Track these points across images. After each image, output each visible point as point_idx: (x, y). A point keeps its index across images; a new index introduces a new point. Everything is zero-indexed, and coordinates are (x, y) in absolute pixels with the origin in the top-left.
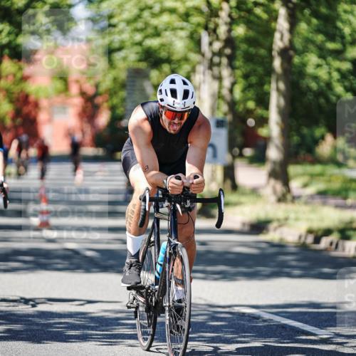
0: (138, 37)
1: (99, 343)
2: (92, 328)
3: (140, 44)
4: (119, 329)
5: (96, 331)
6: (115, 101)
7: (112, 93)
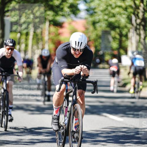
0: (106, 17)
1: (90, 144)
2: (87, 138)
3: (107, 20)
4: (98, 138)
5: (89, 139)
6: (97, 44)
7: (95, 40)
